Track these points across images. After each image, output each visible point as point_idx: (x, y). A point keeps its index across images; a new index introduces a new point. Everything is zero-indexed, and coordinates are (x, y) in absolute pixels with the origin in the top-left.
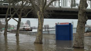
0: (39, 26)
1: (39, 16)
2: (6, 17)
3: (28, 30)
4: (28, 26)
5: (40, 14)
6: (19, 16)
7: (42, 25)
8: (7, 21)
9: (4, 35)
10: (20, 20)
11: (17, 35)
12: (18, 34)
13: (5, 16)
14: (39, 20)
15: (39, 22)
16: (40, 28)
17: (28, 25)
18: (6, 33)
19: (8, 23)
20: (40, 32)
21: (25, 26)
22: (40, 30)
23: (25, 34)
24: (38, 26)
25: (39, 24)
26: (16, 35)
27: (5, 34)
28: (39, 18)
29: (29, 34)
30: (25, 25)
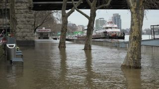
0: (133, 27)
1: (132, 5)
2: (64, 7)
3: (115, 37)
4: (116, 28)
5: (135, 1)
6: (91, 4)
7: (140, 25)
8: (65, 17)
9: (59, 47)
10: (93, 15)
11: (88, 48)
12: (90, 47)
13: (62, 4)
14: (132, 13)
15: (132, 19)
16: (135, 34)
17: (116, 26)
18: (65, 44)
19: (67, 22)
20: (134, 43)
21: (107, 28)
22: (135, 38)
23: (107, 46)
24: (131, 29)
25: (132, 25)
26: (85, 49)
27: (62, 46)
28: (133, 10)
29: (116, 47)
30: (108, 26)
